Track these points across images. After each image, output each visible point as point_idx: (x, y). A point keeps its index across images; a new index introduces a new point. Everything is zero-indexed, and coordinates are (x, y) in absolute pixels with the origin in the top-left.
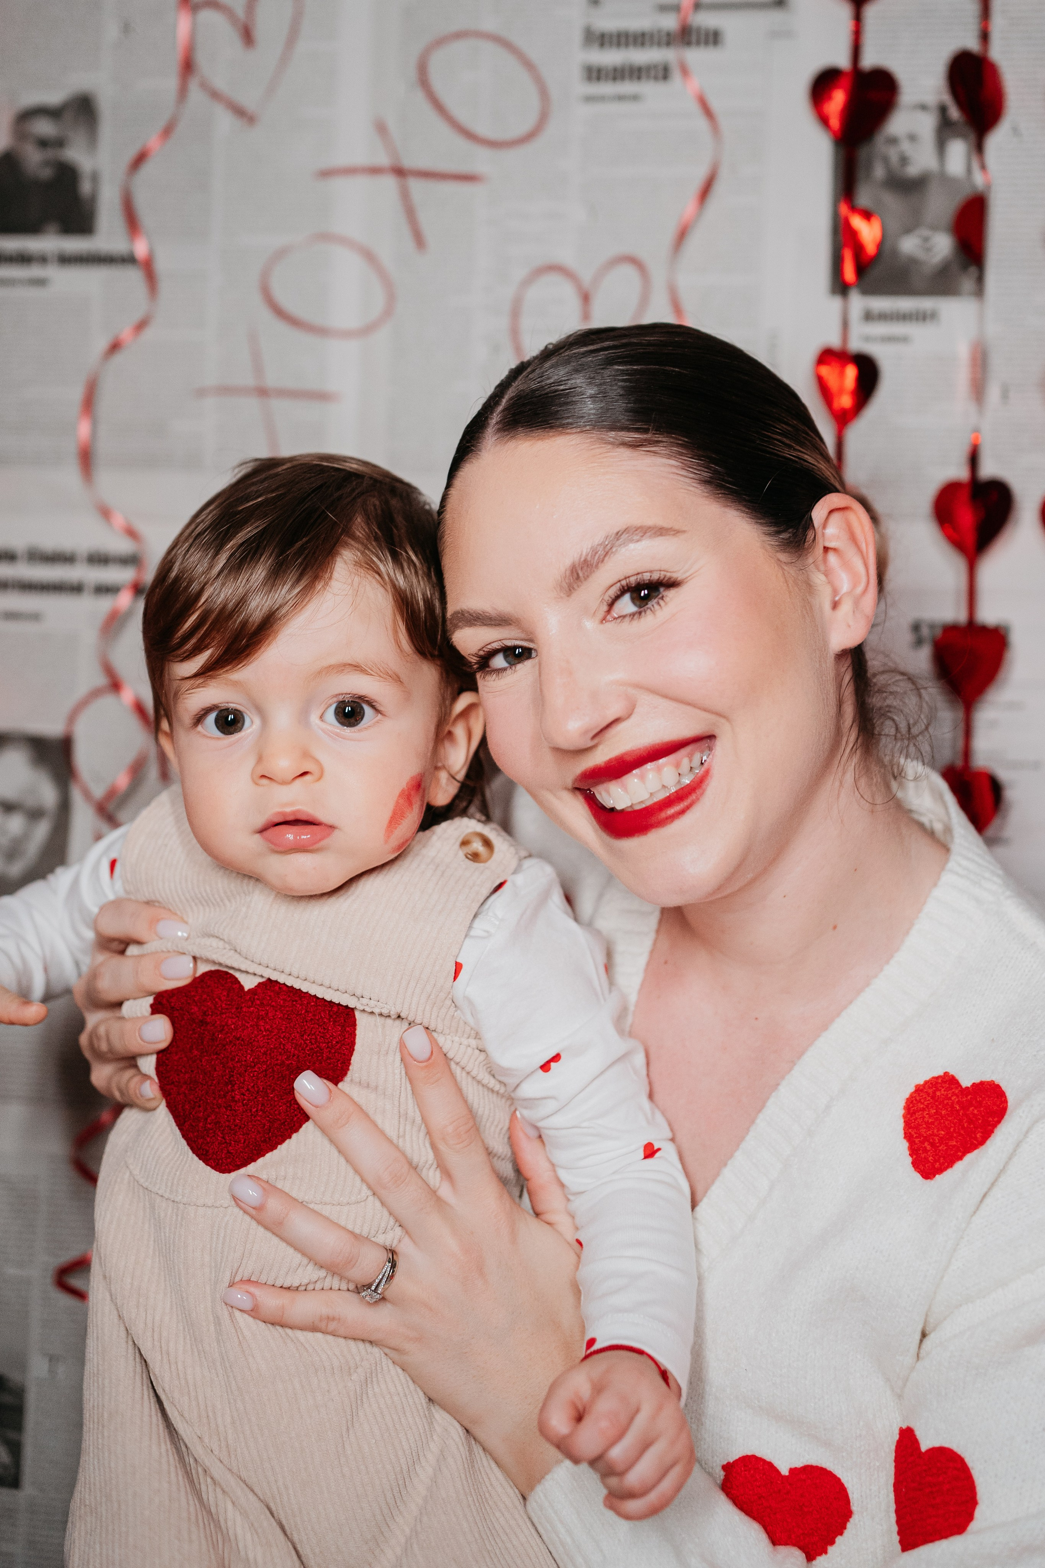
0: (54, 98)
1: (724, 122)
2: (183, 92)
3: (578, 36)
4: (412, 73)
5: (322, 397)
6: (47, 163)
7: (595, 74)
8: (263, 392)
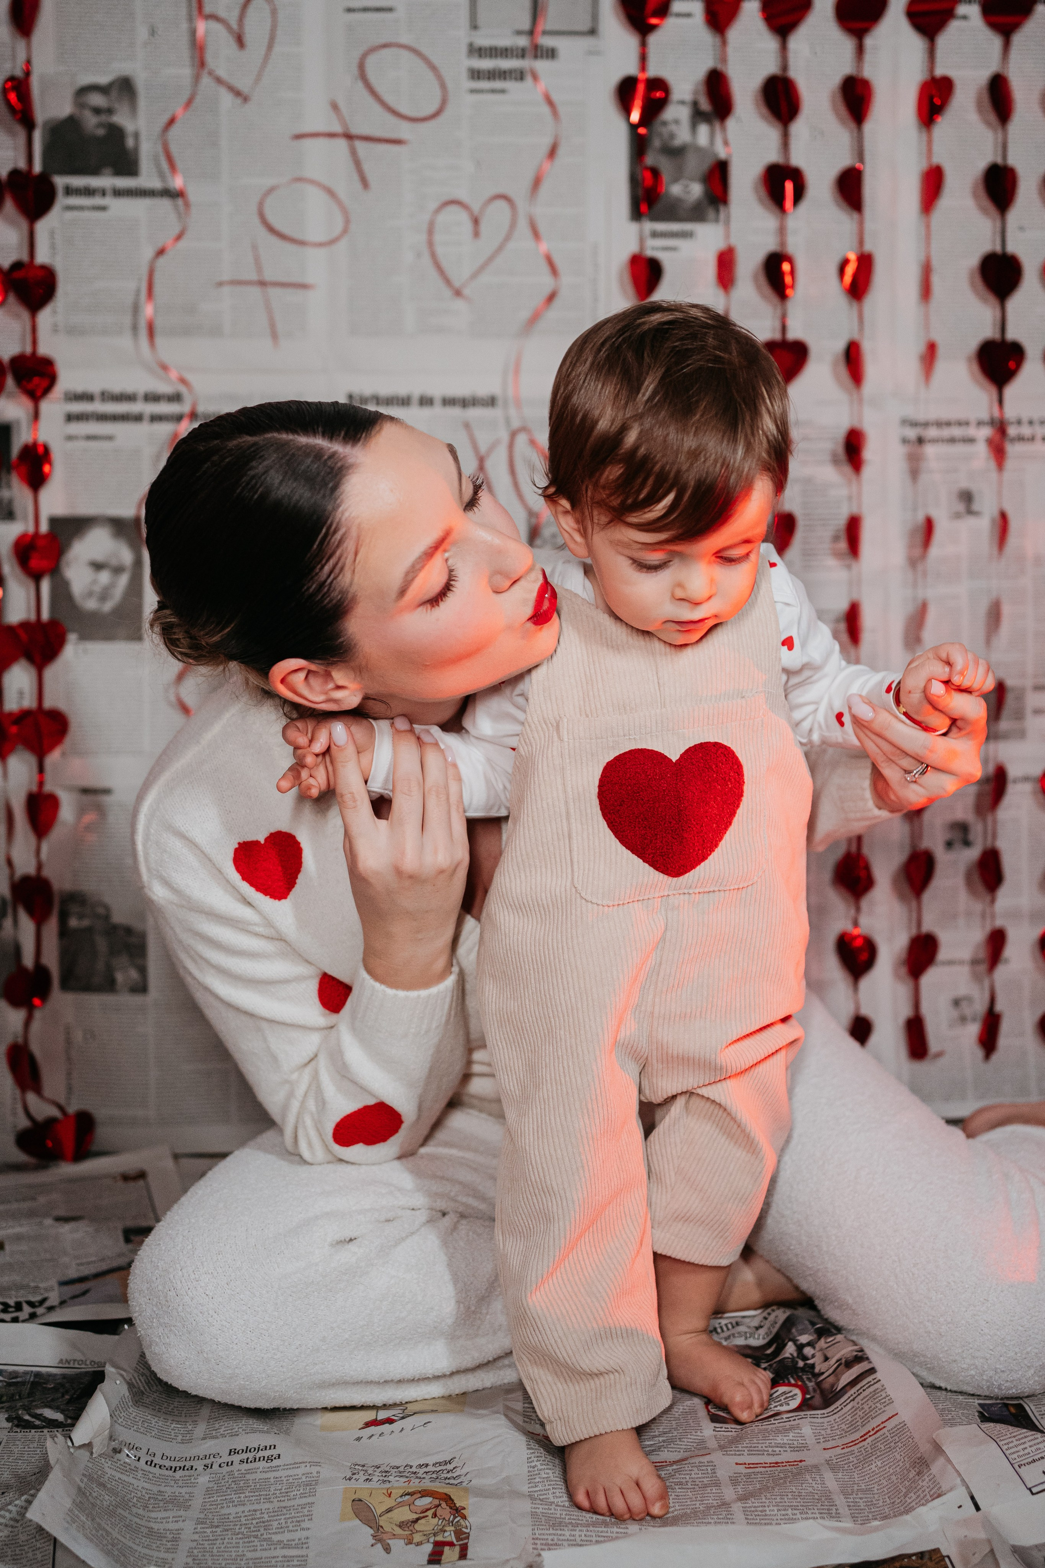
0: (103, 80)
1: (561, 109)
2: (197, 78)
3: (464, 49)
4: (355, 71)
5: (304, 286)
6: (100, 125)
7: (476, 74)
8: (262, 284)
